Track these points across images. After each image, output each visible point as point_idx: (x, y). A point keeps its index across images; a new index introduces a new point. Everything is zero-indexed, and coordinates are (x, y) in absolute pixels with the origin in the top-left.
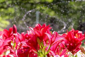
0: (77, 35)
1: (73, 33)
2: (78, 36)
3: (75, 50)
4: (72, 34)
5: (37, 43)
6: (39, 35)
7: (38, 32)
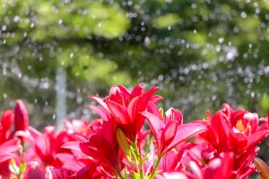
0: (240, 123)
1: (228, 118)
2: (245, 126)
3: (236, 172)
4: (223, 122)
5: (117, 147)
6: (123, 121)
7: (120, 110)
